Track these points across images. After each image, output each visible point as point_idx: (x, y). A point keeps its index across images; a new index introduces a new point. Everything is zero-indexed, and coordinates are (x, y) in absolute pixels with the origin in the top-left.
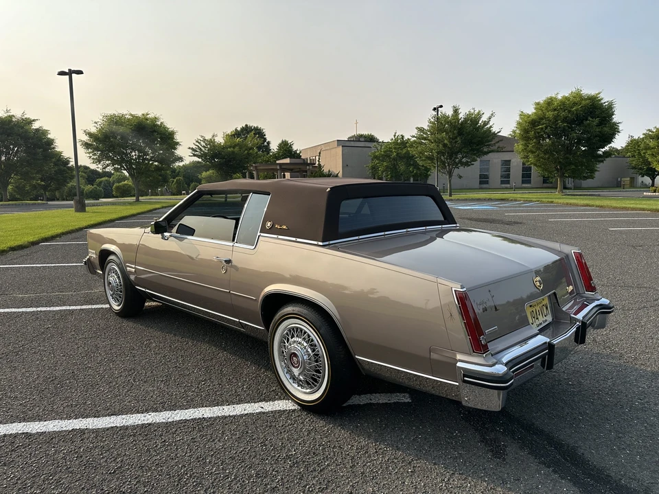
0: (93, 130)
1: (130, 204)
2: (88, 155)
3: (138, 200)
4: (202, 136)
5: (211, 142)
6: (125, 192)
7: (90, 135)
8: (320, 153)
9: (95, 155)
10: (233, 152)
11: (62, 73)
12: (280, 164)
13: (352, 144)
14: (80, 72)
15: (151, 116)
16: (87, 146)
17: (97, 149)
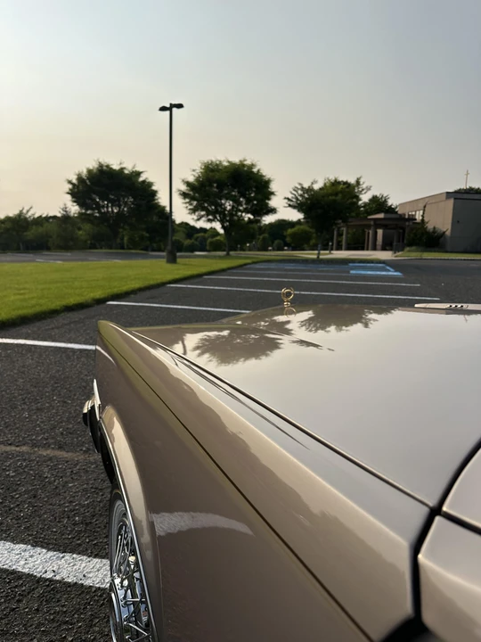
0: (191, 179)
1: (220, 257)
2: (185, 205)
3: (228, 254)
4: (300, 184)
5: (310, 190)
6: (217, 246)
7: (188, 184)
8: (425, 207)
9: (191, 204)
10: (335, 201)
11: (163, 109)
12: (375, 220)
13: (466, 196)
14: (180, 106)
15: (248, 162)
16: (184, 195)
17: (193, 198)
